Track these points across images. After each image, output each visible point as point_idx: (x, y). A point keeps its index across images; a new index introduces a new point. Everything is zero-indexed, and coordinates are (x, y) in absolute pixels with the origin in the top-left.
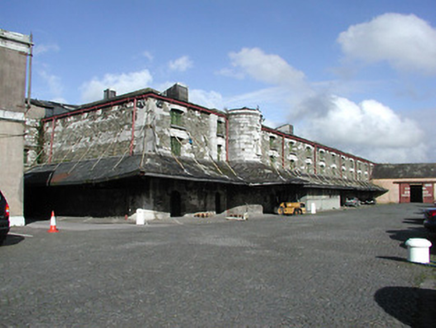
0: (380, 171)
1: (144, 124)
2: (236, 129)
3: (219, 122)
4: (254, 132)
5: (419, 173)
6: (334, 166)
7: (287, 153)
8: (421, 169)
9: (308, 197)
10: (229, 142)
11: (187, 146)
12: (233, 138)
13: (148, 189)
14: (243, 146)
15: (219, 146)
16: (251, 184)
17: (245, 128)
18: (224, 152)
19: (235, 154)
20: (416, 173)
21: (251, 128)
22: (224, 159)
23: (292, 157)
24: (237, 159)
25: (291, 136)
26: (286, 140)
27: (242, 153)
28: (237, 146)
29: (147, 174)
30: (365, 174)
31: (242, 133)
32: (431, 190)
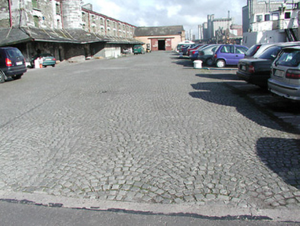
0: (139, 32)
1: (19, 8)
2: (67, 9)
3: (57, 5)
4: (78, 11)
5: (163, 32)
6: (114, 29)
7: (91, 22)
8: (164, 30)
9: (105, 49)
10: (64, 18)
11: (42, 21)
12: (65, 15)
13: (26, 48)
14: (72, 20)
15: (58, 20)
16: (82, 43)
17: (73, 8)
18: (61, 24)
19: (67, 24)
20: (161, 33)
21: (76, 9)
22: (61, 28)
23: (93, 25)
24: (69, 28)
25: (91, 12)
26: (90, 14)
27: (71, 24)
28: (68, 20)
29: (36, 40)
30: (130, 33)
31: (71, 11)
32: (170, 42)
